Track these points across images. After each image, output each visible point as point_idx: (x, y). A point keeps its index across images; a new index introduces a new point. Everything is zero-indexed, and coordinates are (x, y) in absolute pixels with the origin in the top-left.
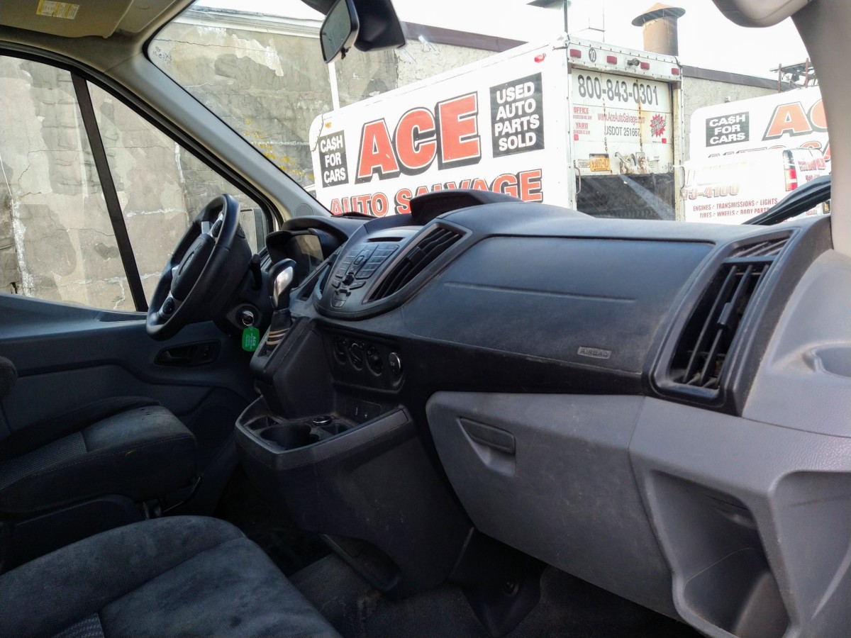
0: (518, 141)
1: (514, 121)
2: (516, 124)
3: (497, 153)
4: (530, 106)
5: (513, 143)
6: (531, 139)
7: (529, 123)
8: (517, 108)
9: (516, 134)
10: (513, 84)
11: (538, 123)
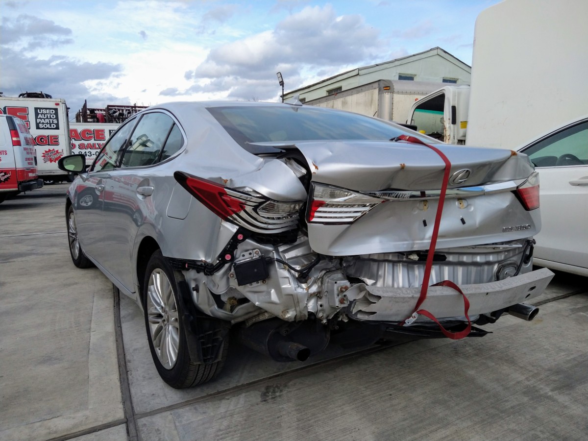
0: (48, 126)
1: (46, 120)
2: (47, 121)
3: (38, 128)
4: (53, 116)
5: (45, 126)
6: (54, 126)
7: (53, 121)
8: (47, 116)
9: (47, 123)
10: (46, 109)
11: (56, 122)
